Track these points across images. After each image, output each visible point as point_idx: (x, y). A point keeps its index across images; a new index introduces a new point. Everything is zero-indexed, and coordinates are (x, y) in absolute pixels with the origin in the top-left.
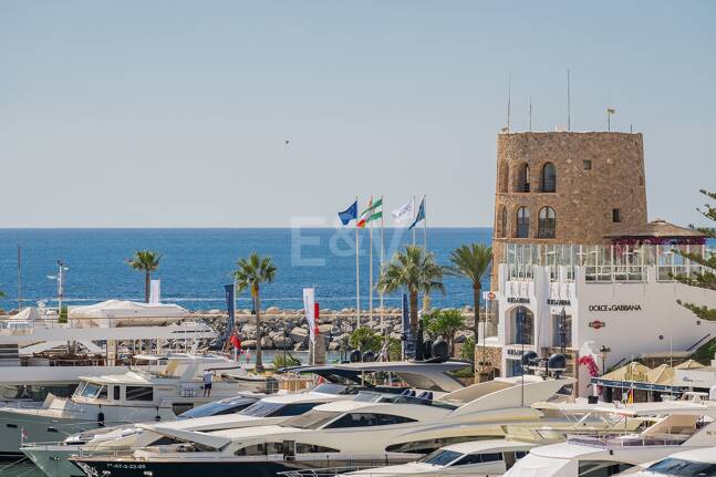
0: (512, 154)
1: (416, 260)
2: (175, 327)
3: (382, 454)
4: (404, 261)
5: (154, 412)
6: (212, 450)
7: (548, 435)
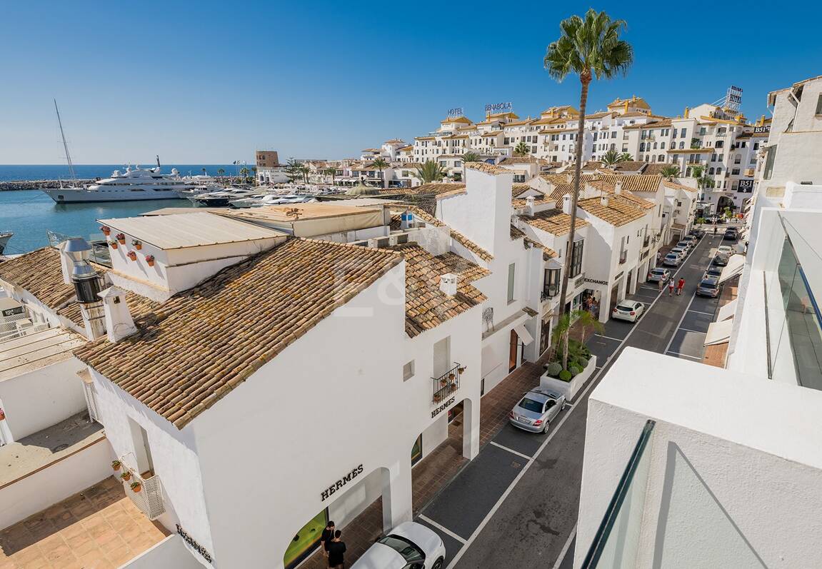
0: (258, 154)
1: (246, 169)
2: (209, 179)
4: (244, 169)
5: (205, 192)
6: (218, 197)
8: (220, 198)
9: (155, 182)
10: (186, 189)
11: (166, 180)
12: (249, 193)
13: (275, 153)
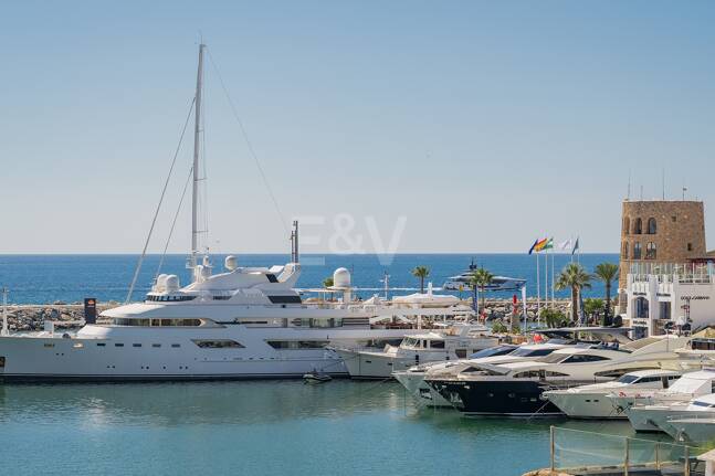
0: (631, 213)
1: (576, 272)
2: (452, 308)
3: (593, 377)
4: (569, 272)
5: (445, 355)
6: (500, 374)
7: (685, 367)
8: (510, 378)
9: (277, 313)
10: (370, 344)
11: (310, 310)
12: (616, 360)
13: (696, 208)
